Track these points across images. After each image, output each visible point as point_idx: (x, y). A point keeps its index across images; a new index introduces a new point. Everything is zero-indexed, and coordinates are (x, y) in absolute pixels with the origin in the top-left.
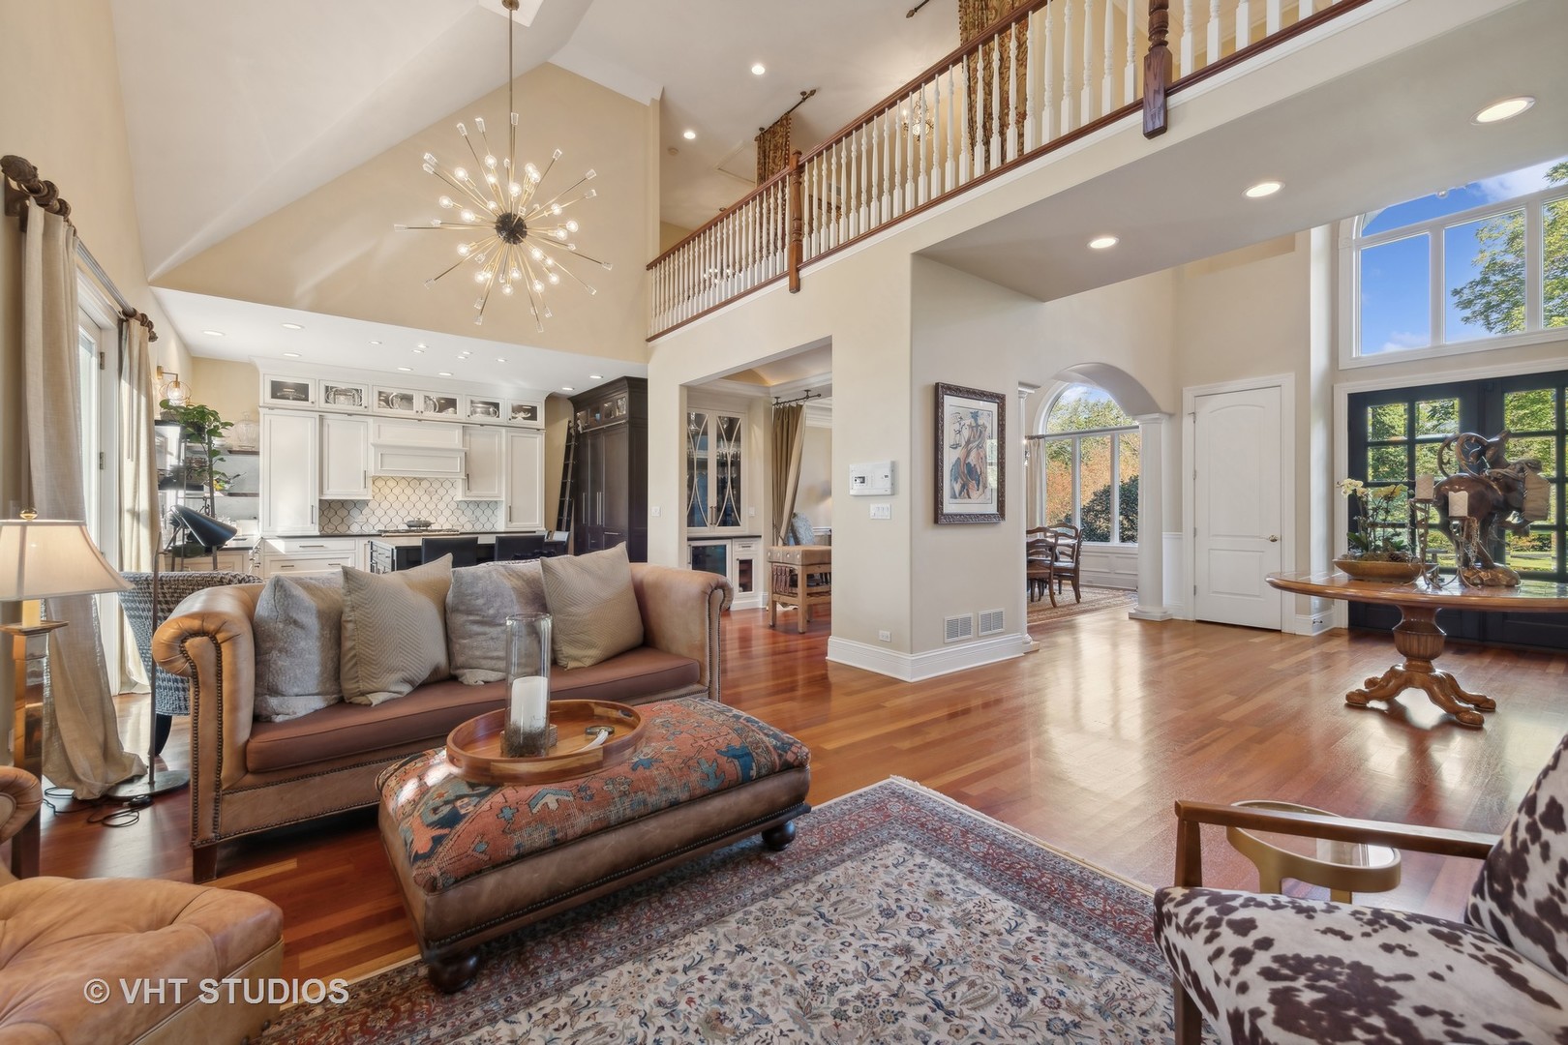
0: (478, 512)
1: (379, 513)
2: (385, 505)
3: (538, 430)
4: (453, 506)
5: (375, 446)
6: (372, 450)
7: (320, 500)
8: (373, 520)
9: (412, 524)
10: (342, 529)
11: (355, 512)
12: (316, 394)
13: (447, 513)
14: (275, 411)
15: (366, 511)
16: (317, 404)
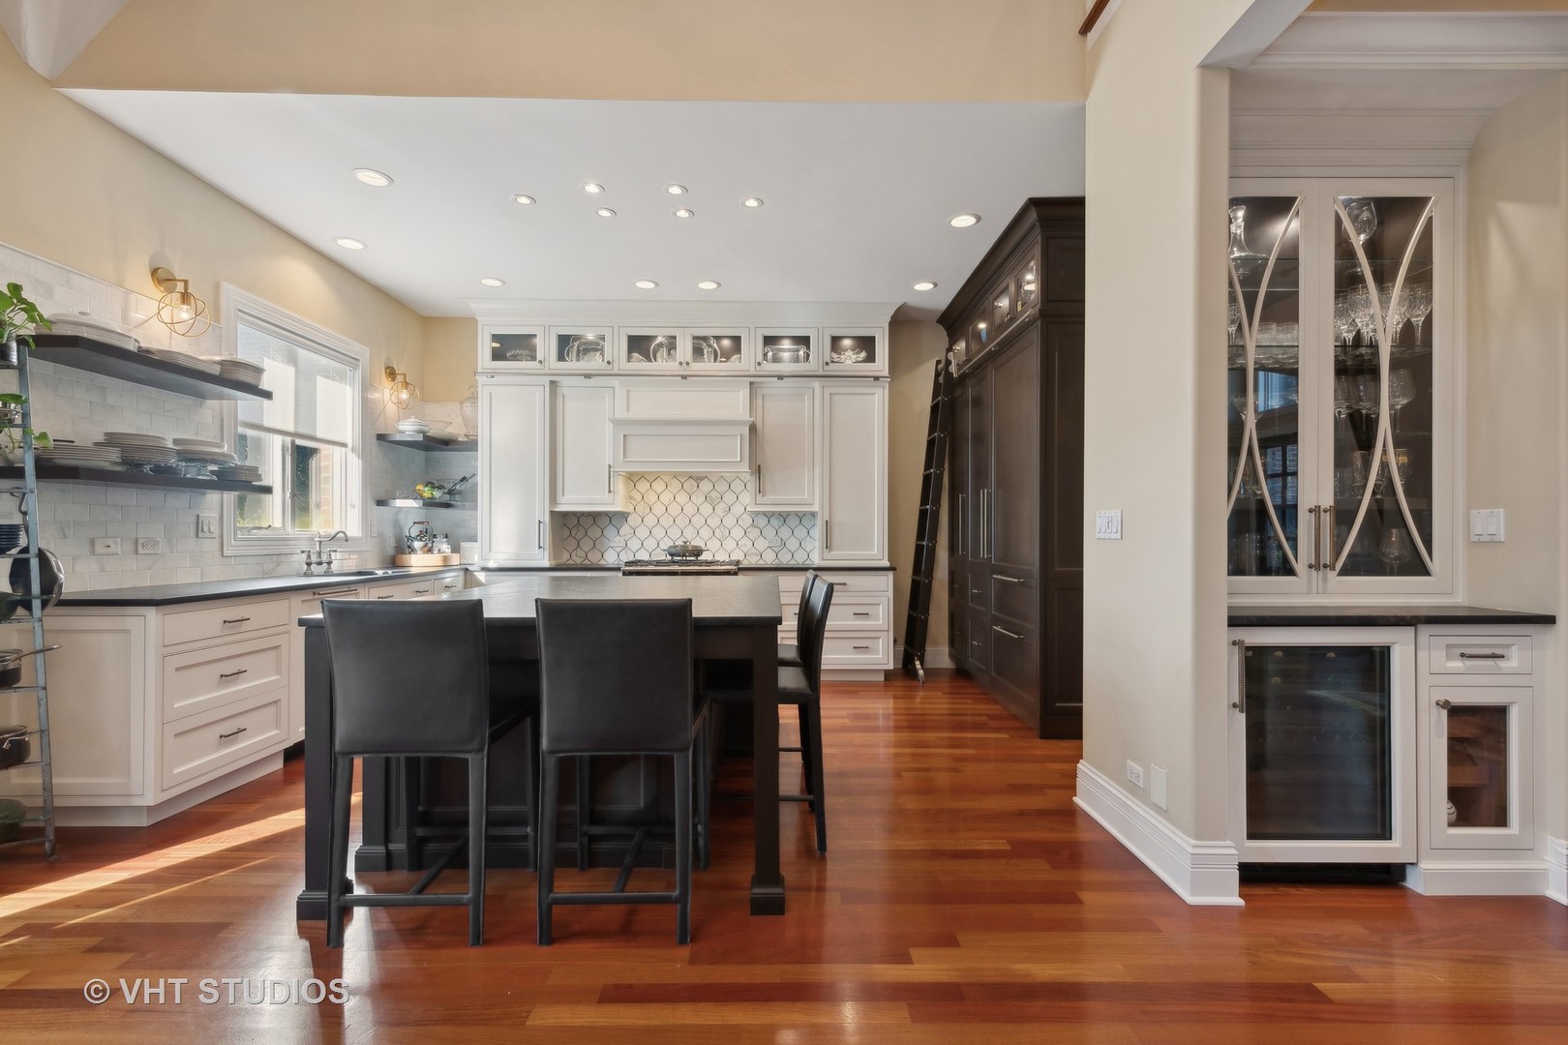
0: (785, 532)
1: (642, 532)
2: (650, 520)
3: (876, 378)
4: (747, 521)
5: (617, 423)
6: (609, 427)
7: (552, 513)
8: (634, 544)
9: (673, 550)
10: (594, 558)
11: (610, 531)
12: (546, 347)
13: (737, 533)
14: (497, 379)
15: (625, 529)
16: (547, 363)
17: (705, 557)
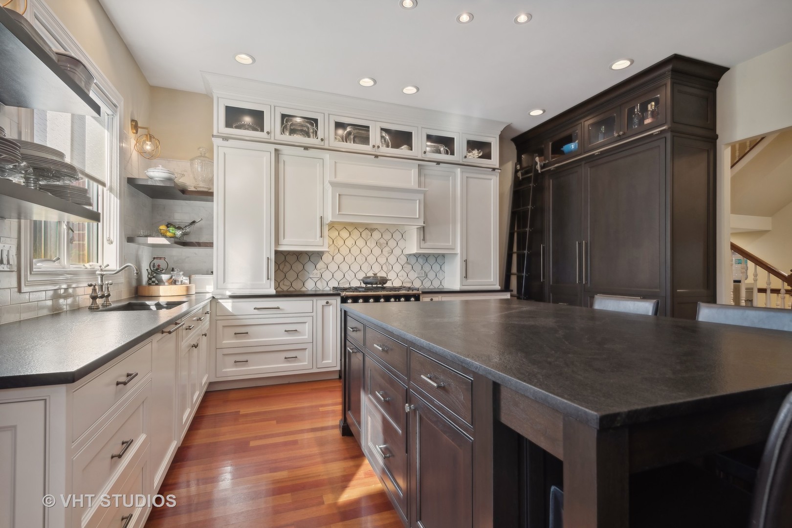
0: (427, 267)
1: (333, 267)
2: (339, 258)
3: (494, 169)
4: (403, 260)
5: (333, 184)
6: (329, 189)
7: (277, 252)
8: (327, 275)
9: (368, 280)
10: (297, 286)
11: (309, 266)
12: (272, 122)
13: (398, 268)
14: (231, 142)
15: (320, 265)
16: (272, 135)
17: (388, 284)
